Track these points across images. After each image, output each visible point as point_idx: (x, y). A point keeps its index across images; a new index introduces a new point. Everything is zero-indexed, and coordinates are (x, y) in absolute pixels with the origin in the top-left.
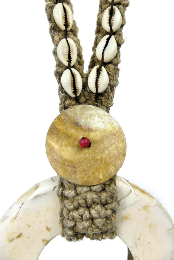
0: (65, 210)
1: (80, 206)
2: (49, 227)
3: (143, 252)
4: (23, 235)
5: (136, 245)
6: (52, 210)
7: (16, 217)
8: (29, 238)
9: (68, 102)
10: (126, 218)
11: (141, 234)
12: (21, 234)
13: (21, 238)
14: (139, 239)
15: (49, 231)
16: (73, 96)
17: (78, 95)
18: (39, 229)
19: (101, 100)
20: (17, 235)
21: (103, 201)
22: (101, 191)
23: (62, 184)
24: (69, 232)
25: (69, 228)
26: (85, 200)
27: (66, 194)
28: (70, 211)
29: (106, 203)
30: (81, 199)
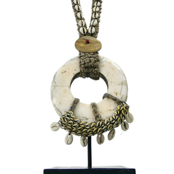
1: (86, 58)
3: (111, 78)
8: (68, 72)
9: (82, 35)
10: (103, 66)
14: (109, 73)
16: (84, 34)
17: (85, 34)
18: (72, 70)
20: (64, 71)
21: (94, 57)
22: (93, 55)
23: (80, 54)
24: (83, 66)
25: (83, 64)
26: (88, 56)
27: (82, 55)
28: (83, 59)
29: (95, 58)
30: (86, 56)
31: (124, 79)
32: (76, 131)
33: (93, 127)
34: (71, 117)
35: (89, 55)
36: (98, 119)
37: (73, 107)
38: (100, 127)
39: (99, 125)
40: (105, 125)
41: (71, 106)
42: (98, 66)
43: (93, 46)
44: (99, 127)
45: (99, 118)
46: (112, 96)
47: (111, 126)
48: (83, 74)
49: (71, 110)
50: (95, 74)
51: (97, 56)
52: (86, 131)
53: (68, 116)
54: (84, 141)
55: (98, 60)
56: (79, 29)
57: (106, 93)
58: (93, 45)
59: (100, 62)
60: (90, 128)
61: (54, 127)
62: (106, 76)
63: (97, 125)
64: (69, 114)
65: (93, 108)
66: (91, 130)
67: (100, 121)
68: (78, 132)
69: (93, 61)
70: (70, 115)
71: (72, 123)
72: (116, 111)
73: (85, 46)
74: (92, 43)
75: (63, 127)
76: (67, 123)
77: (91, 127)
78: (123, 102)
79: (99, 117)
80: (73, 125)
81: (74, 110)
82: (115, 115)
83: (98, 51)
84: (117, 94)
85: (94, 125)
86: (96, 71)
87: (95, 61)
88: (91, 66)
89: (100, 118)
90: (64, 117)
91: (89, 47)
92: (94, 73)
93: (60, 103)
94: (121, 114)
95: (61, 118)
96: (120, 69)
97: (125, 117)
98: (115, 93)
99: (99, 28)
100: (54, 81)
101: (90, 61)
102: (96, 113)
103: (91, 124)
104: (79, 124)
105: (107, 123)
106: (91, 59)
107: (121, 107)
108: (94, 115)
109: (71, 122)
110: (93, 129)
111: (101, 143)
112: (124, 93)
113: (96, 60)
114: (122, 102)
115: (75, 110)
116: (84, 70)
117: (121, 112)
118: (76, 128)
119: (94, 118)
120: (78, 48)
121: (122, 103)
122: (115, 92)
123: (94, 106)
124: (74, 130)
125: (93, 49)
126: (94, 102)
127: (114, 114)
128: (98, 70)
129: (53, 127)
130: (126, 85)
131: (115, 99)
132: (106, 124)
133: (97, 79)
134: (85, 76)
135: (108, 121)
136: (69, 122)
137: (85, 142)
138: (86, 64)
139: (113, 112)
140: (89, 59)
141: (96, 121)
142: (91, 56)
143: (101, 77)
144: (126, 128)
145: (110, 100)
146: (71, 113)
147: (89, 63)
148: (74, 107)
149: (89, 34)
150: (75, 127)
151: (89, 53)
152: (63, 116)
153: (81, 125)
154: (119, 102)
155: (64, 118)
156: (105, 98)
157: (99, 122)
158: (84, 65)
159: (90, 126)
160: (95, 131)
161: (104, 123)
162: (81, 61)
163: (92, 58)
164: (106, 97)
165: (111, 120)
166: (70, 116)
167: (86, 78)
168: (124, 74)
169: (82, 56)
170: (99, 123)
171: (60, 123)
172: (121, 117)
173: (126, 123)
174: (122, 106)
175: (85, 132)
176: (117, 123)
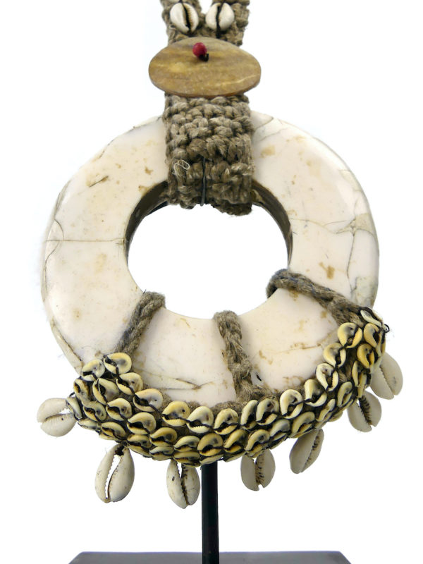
1: (194, 117)
2: (150, 169)
3: (303, 203)
4: (110, 178)
5: (289, 193)
7: (101, 155)
8: (118, 182)
10: (268, 152)
11: (295, 176)
12: (107, 177)
13: (107, 182)
14: (293, 183)
15: (150, 174)
16: (187, 29)
17: (194, 28)
18: (134, 170)
20: (101, 178)
21: (228, 113)
22: (224, 105)
23: (169, 104)
24: (179, 152)
25: (179, 146)
26: (202, 111)
27: (175, 106)
28: (180, 124)
29: (232, 117)
30: (196, 111)
31: (361, 210)
32: (144, 442)
33: (224, 425)
34: (121, 382)
35: (208, 107)
36: (246, 387)
37: (132, 335)
38: (257, 428)
39: (252, 417)
40: (280, 416)
41: (125, 327)
42: (247, 150)
43: (224, 72)
44: (252, 426)
45: (250, 382)
46: (310, 283)
47: (308, 419)
48: (182, 188)
49: (121, 349)
50: (231, 186)
51: (244, 111)
52: (192, 443)
53: (107, 375)
54: (182, 484)
55: (247, 129)
56: (166, 15)
57: (284, 270)
58: (227, 66)
59: (256, 134)
60: (211, 430)
61: (51, 417)
62: (284, 196)
63: (244, 420)
64: (111, 368)
65: (223, 334)
66: (216, 441)
67: (259, 396)
68: (154, 447)
69: (223, 130)
70: (117, 369)
71: (124, 409)
72: (332, 349)
73: (190, 69)
74: (219, 59)
75: (86, 423)
76: (105, 406)
77: (217, 425)
78: (361, 309)
79: (254, 378)
80: (132, 420)
81: (135, 348)
82: (325, 372)
83: (247, 90)
84: (330, 272)
85: (229, 418)
86: (238, 173)
87: (235, 132)
88: (217, 152)
89: (259, 384)
90: (88, 378)
91: (207, 73)
92: (227, 183)
93: (78, 314)
94: (355, 366)
95: (80, 383)
96: (341, 166)
97: (369, 377)
98: (321, 269)
99: (248, 11)
100: (58, 217)
101: (213, 130)
102: (237, 360)
103: (216, 412)
104: (157, 412)
105: (291, 407)
106: (215, 120)
107: (356, 331)
108: (230, 369)
109: (120, 402)
110: (225, 437)
111: (258, 482)
112: (361, 268)
113: (237, 124)
114: (357, 311)
115: (141, 348)
116: (184, 172)
117: (352, 354)
118: (143, 432)
119: (231, 381)
120: (162, 82)
121: (359, 314)
122: (321, 264)
123: (228, 326)
124: (134, 439)
125: (224, 84)
126: (228, 309)
127: (320, 367)
128: (245, 169)
129: (47, 419)
130: (369, 233)
131: (324, 298)
132: (284, 411)
133: (241, 209)
134: (189, 196)
135: (296, 399)
136: (111, 404)
137: (188, 489)
138: (195, 141)
139: (315, 353)
140: (205, 120)
141: (238, 400)
142: (217, 109)
143: (260, 204)
144: (369, 421)
145: (301, 298)
146: (123, 362)
147: (209, 140)
148: (136, 331)
149: (210, 30)
150: (138, 425)
151: (209, 98)
152: (86, 374)
153: (167, 417)
154: (345, 311)
155: (89, 384)
156: (278, 291)
157: (252, 402)
158: (185, 149)
159: (209, 423)
160: (234, 445)
161: (276, 409)
162: (174, 132)
163: (222, 118)
164: (282, 287)
165: (308, 396)
166: (117, 375)
167: (198, 206)
168: (359, 185)
169: (177, 112)
170: (254, 409)
171: (75, 405)
172: (351, 380)
173: (369, 400)
174: (358, 327)
175: (189, 449)
176: (336, 406)
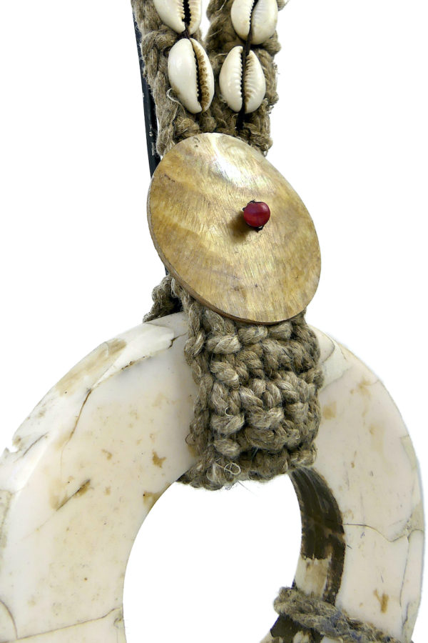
0: (221, 390)
2: (160, 456)
3: (362, 498)
4: (93, 483)
5: (348, 483)
6: (168, 402)
7: (72, 430)
8: (108, 491)
9: (183, 122)
10: (327, 414)
11: (356, 452)
12: (88, 482)
13: (89, 493)
14: (353, 465)
15: (161, 467)
16: (197, 108)
17: (207, 107)
18: (134, 461)
19: (249, 129)
20: (77, 486)
24: (230, 449)
62: (340, 488)
84: (384, 604)
98: (375, 602)
122: (376, 593)
130: (422, 532)
149: (228, 109)
